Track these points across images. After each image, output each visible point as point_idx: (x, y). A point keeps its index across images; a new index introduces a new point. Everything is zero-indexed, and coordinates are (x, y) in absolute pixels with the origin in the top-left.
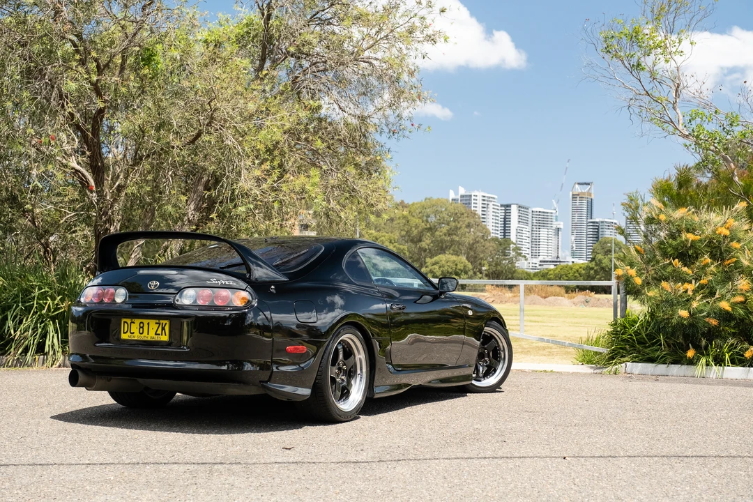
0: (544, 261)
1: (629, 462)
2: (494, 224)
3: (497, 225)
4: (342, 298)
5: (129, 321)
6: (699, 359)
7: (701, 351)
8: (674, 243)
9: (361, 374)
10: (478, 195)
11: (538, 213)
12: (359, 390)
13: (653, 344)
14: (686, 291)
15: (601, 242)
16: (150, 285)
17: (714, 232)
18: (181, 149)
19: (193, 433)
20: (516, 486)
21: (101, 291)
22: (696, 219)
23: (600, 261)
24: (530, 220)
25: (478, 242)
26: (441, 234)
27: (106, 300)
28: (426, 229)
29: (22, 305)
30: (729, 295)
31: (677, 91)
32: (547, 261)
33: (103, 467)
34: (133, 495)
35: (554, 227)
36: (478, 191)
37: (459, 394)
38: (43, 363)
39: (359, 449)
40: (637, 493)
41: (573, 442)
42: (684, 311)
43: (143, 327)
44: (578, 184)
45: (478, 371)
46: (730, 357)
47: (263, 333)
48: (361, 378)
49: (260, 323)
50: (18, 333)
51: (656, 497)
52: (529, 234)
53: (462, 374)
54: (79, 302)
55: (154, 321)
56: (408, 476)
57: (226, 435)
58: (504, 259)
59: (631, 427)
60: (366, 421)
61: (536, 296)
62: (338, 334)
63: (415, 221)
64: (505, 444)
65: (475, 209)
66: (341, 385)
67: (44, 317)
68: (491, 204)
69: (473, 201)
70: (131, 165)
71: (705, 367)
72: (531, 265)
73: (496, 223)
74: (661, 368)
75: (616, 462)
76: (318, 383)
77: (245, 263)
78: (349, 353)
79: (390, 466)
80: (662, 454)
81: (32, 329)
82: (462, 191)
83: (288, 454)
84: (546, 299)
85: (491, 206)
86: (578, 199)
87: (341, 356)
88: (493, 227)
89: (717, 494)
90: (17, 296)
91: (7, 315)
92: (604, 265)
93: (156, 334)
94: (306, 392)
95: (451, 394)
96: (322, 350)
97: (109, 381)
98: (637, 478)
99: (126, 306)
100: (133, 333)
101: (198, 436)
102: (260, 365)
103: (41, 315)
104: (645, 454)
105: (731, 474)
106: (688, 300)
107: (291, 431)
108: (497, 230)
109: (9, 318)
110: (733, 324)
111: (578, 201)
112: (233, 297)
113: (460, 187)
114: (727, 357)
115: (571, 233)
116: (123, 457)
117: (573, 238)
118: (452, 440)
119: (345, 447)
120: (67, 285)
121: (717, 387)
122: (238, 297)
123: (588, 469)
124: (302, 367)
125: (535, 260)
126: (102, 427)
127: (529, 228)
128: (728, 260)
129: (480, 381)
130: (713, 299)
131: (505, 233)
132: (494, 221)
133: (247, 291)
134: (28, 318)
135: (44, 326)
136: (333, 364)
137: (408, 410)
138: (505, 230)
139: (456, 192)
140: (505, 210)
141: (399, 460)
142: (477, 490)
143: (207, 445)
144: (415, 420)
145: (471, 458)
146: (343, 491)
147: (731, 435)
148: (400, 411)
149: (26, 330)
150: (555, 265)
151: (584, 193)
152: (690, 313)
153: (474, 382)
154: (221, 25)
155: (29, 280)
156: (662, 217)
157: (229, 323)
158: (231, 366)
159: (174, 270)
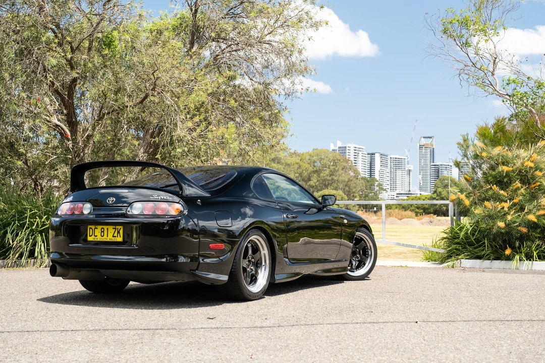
0: (400, 194)
1: (465, 325)
2: (363, 168)
3: (365, 168)
4: (251, 209)
5: (93, 227)
6: (514, 256)
7: (516, 250)
8: (494, 173)
9: (265, 265)
10: (351, 146)
11: (395, 159)
12: (263, 277)
13: (480, 246)
14: (503, 208)
15: (440, 179)
16: (109, 201)
17: (523, 164)
18: (133, 108)
19: (142, 309)
20: (380, 342)
21: (72, 206)
22: (510, 154)
23: (440, 192)
24: (389, 164)
25: (352, 180)
26: (325, 175)
27: (76, 213)
28: (313, 171)
29: (18, 223)
30: (535, 210)
31: (494, 63)
32: (402, 194)
33: (74, 332)
34: (95, 351)
35: (407, 169)
36: (351, 143)
37: (337, 282)
38: (34, 265)
39: (264, 318)
40: (471, 345)
41: (423, 312)
42: (502, 223)
43: (103, 232)
44: (424, 137)
45: (352, 264)
46: (537, 254)
47: (193, 236)
48: (265, 268)
49: (190, 227)
50: (15, 243)
51: (486, 348)
52: (388, 175)
53: (340, 266)
54: (57, 214)
55: (112, 227)
56: (300, 336)
57: (165, 310)
58: (371, 193)
59: (466, 302)
60: (269, 300)
61: (394, 218)
62: (248, 236)
63: (305, 165)
64: (372, 314)
65: (349, 156)
66: (251, 273)
67: (34, 231)
68: (360, 153)
69: (347, 151)
70: (97, 120)
71: (518, 261)
72: (390, 196)
73: (364, 167)
74: (486, 263)
75: (455, 325)
76: (233, 271)
77: (179, 184)
78: (256, 250)
79: (287, 330)
80: (489, 319)
81: (26, 240)
82: (339, 144)
83: (211, 322)
84: (402, 220)
85: (360, 154)
86: (424, 148)
87: (250, 252)
88: (362, 169)
89: (531, 346)
90: (14, 216)
91: (7, 230)
92: (443, 196)
93: (113, 236)
94: (225, 278)
95: (332, 282)
96: (236, 247)
97: (79, 272)
98: (470, 335)
99: (92, 216)
100: (97, 236)
101: (145, 311)
102: (190, 257)
103: (32, 230)
104: (477, 319)
105: (541, 332)
106: (504, 215)
107: (214, 307)
108: (365, 172)
109: (9, 232)
110: (539, 230)
111: (423, 150)
112: (170, 208)
113: (338, 141)
114: (535, 253)
115: (419, 174)
116: (89, 326)
117: (420, 177)
118: (333, 311)
119: (254, 317)
120: (51, 208)
121: (528, 275)
122: (173, 208)
123: (434, 330)
124: (221, 260)
125: (393, 193)
126: (74, 306)
127: (388, 170)
128: (534, 184)
129: (354, 272)
130: (523, 213)
131: (371, 174)
132: (363, 165)
133: (180, 204)
134: (22, 232)
135: (34, 238)
136: (245, 258)
137: (300, 293)
138: (371, 171)
139: (335, 145)
140: (371, 157)
141: (293, 325)
142: (351, 344)
143: (151, 317)
144: (306, 299)
145: (347, 323)
146: (251, 347)
147: (540, 306)
148: (294, 293)
149: (21, 241)
150: (408, 197)
151: (428, 144)
152: (506, 223)
153: (349, 273)
154: (162, 19)
155: (23, 205)
156: (484, 154)
157: (167, 228)
158: (168, 258)
159: (126, 189)
